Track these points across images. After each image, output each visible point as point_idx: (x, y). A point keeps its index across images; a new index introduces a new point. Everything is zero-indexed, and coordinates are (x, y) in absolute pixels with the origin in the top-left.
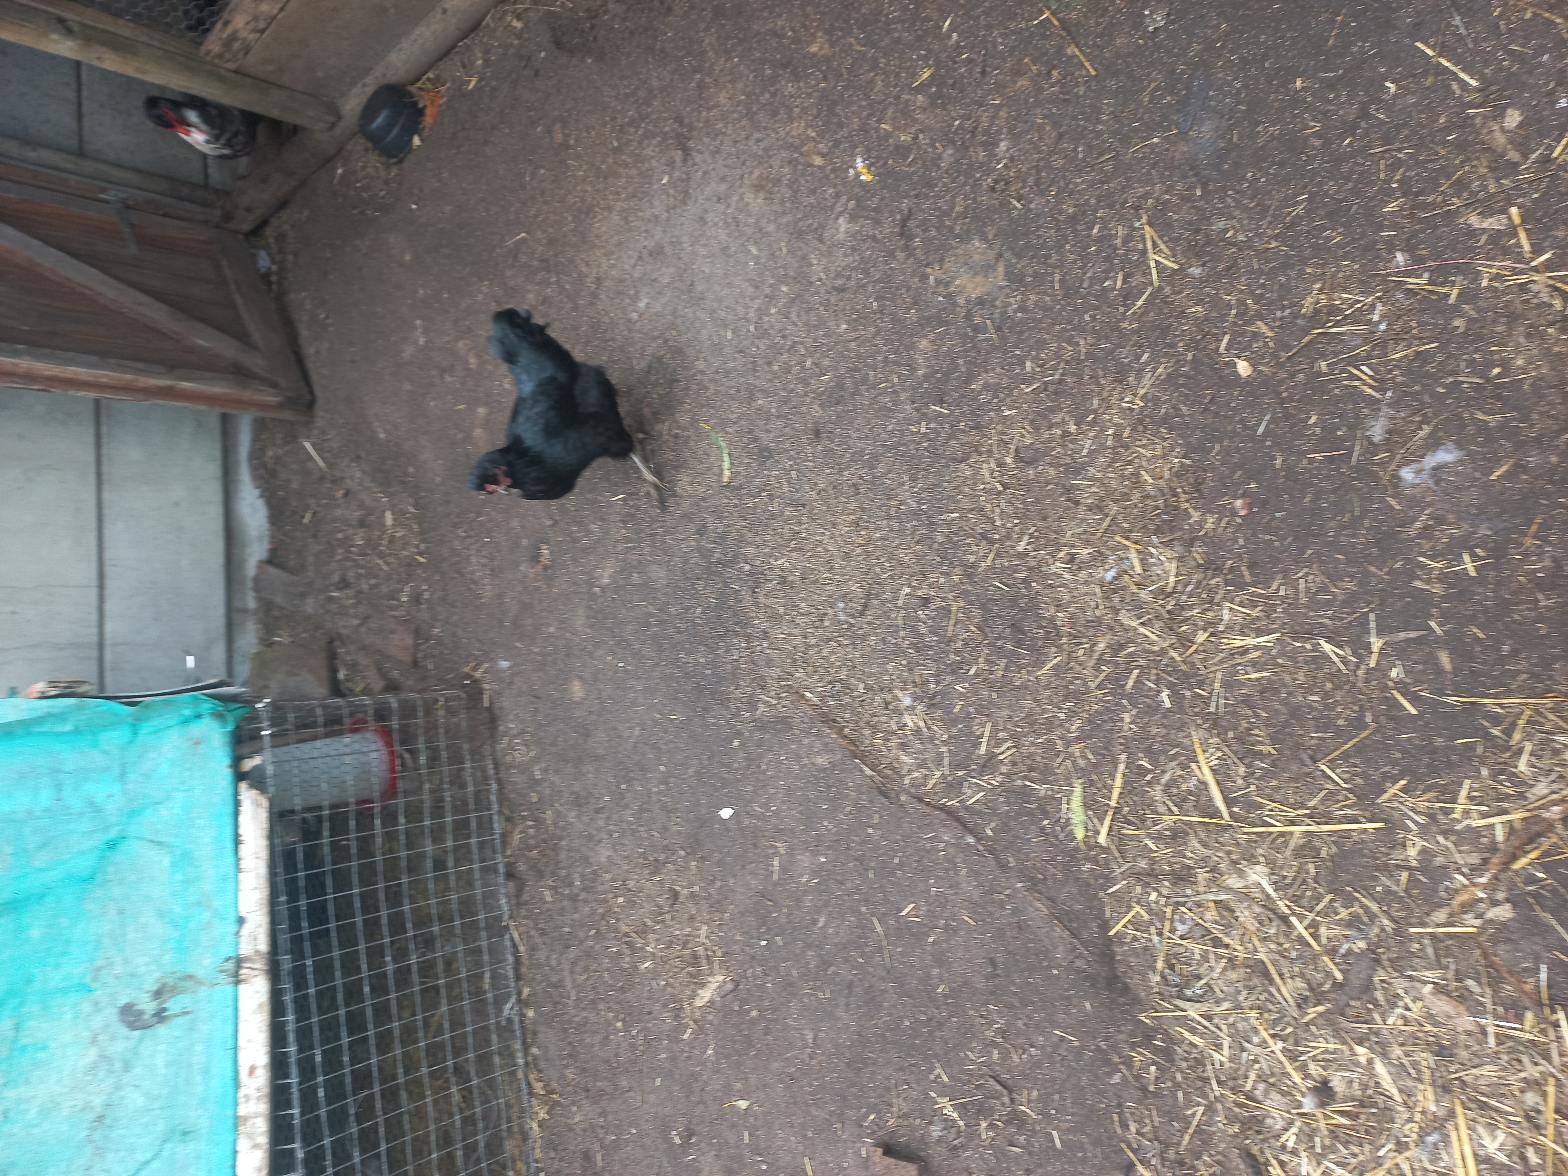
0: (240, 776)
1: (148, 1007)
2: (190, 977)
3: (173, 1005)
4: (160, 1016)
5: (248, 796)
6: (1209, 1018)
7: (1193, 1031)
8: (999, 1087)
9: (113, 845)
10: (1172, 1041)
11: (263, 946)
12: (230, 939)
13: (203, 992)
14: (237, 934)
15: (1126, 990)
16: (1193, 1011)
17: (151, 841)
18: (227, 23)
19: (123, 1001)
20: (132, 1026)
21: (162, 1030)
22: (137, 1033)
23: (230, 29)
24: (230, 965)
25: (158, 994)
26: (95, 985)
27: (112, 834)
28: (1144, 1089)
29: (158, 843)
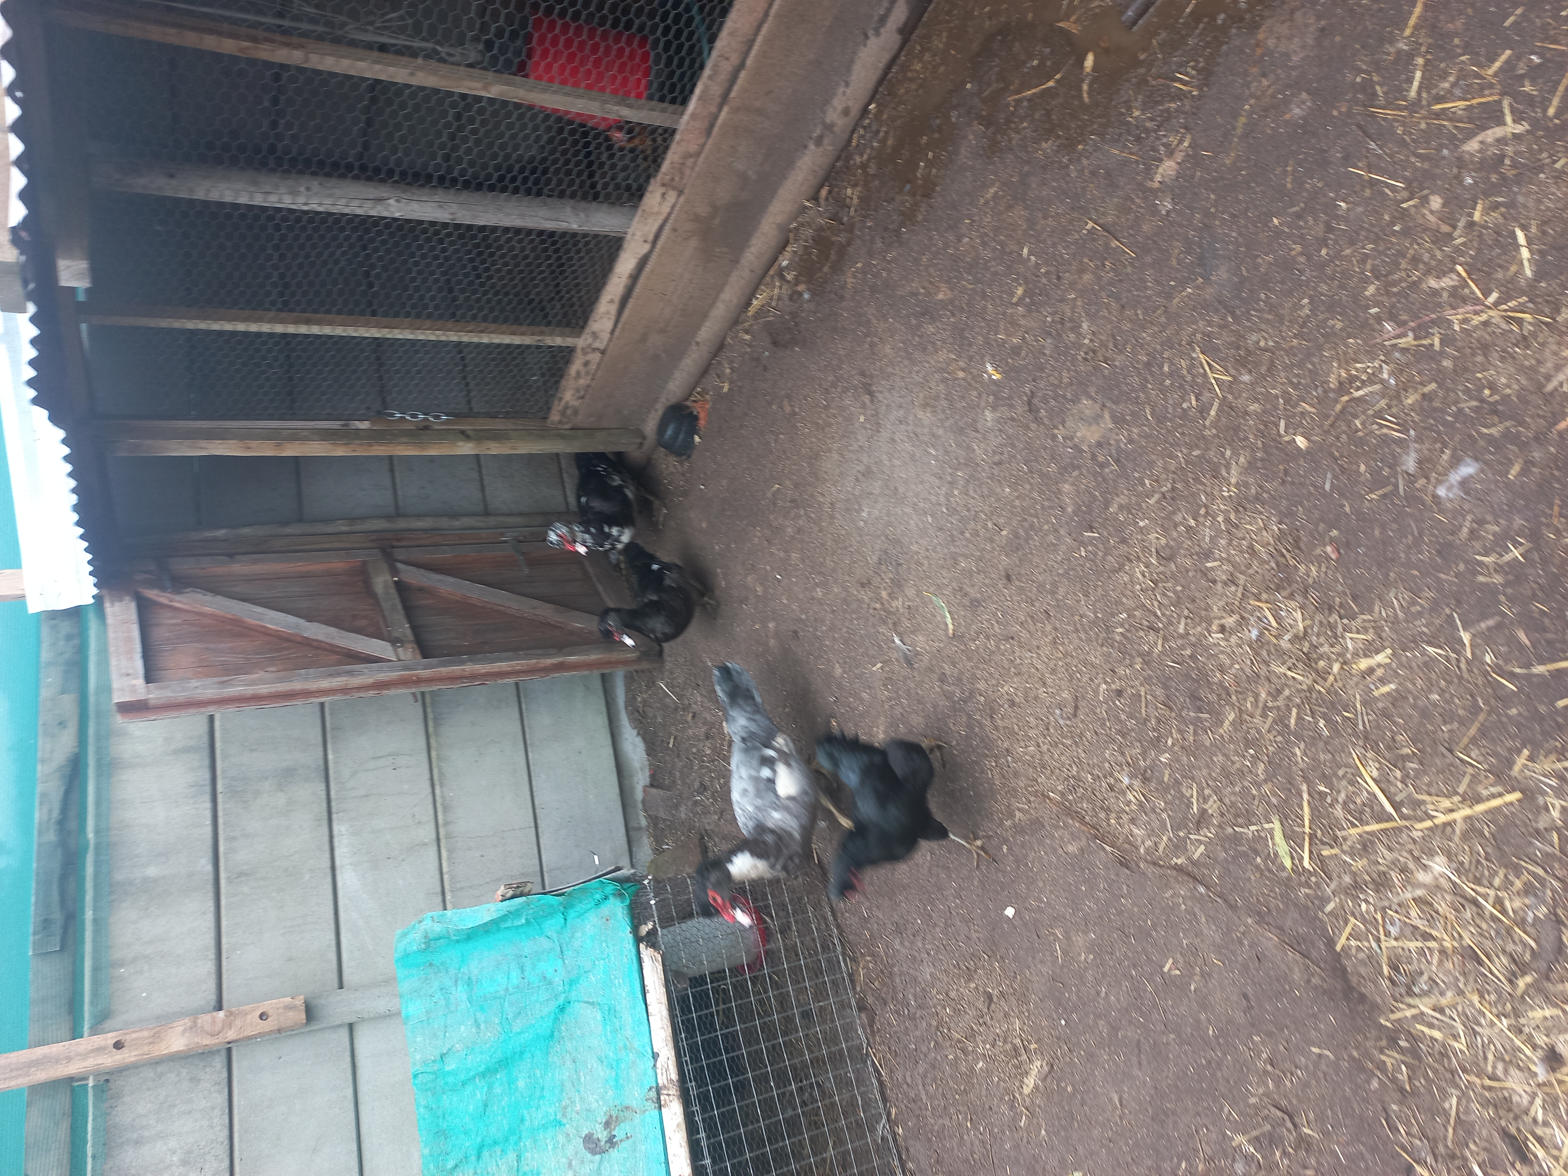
0: (638, 940)
1: (602, 1135)
2: (627, 1108)
3: (619, 1133)
4: (611, 1142)
5: (647, 953)
6: (1441, 1011)
7: (1431, 1026)
8: (1279, 1113)
9: (562, 1009)
10: (1414, 1038)
11: (674, 1076)
12: (651, 1072)
13: (637, 1118)
14: (655, 1065)
15: (1363, 998)
16: (1424, 1006)
17: (588, 1002)
18: (560, 399)
19: (585, 1132)
20: (593, 1152)
21: (614, 1153)
22: (598, 1157)
23: (563, 403)
24: (653, 1094)
25: (607, 1124)
26: (564, 1121)
27: (561, 1001)
28: (1402, 1090)
29: (592, 1004)
